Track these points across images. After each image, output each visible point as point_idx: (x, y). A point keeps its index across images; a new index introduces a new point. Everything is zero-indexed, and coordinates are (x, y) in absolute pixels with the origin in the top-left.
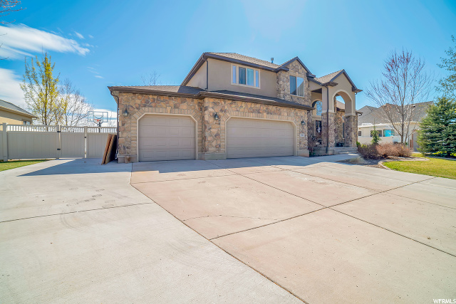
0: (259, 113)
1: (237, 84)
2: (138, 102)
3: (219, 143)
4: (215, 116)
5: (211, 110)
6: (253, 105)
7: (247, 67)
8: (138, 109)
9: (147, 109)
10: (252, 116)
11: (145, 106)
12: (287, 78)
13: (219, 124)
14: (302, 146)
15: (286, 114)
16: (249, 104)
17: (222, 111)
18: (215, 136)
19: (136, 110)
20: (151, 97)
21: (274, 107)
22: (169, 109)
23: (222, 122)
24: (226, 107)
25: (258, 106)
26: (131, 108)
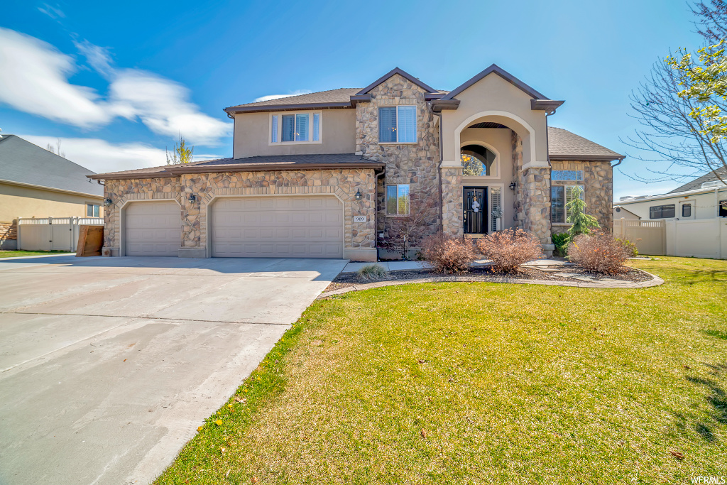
0: (262, 186)
1: (279, 142)
2: (121, 188)
3: (198, 234)
4: (193, 197)
5: (188, 190)
6: (251, 176)
7: (295, 113)
8: (121, 196)
9: (129, 195)
10: (249, 192)
11: (127, 193)
12: (372, 113)
13: (199, 208)
14: (359, 239)
15: (318, 182)
16: (244, 176)
17: (202, 190)
18: (194, 225)
19: (119, 198)
20: (133, 181)
21: (292, 174)
22: (150, 193)
23: (202, 206)
24: (208, 184)
25: (260, 175)
26: (114, 196)
